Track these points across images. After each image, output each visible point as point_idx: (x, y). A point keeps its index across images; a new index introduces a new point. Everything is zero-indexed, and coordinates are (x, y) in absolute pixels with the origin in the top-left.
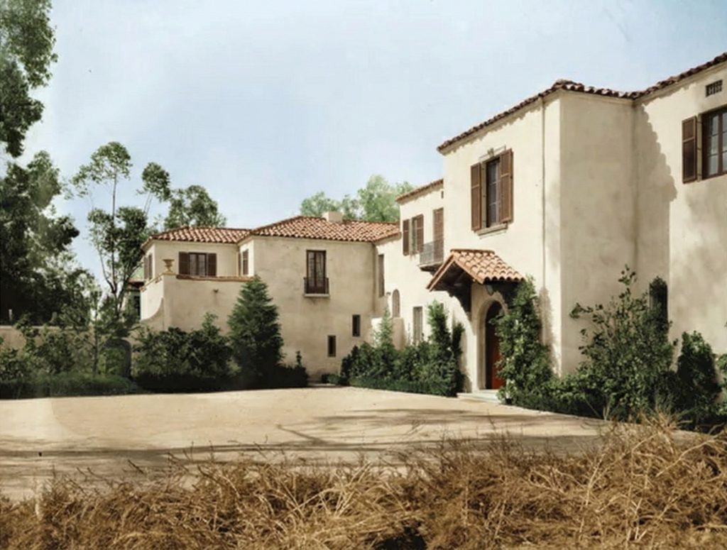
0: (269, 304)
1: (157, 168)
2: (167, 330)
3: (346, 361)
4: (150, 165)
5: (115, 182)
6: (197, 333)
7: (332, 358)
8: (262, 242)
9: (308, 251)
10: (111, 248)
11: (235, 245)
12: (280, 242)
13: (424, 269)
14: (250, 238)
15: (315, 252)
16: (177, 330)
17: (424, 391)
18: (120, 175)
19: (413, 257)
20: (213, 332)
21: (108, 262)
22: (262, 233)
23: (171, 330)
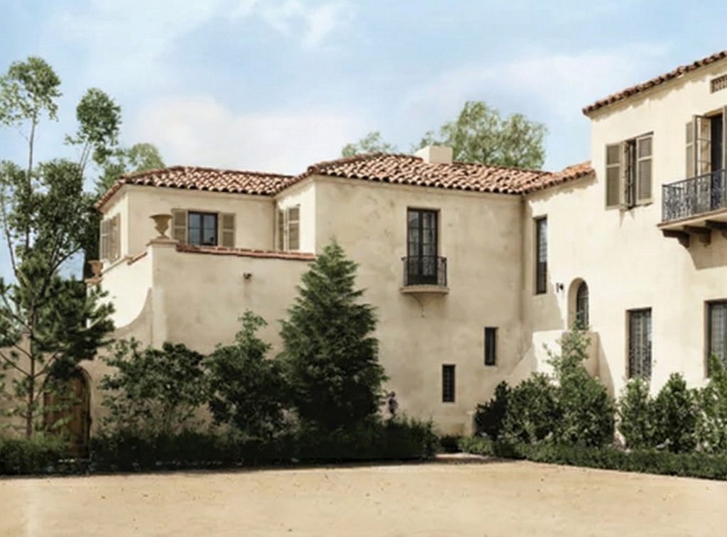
0: (359, 301)
1: (103, 98)
2: (159, 347)
3: (481, 411)
4: (91, 92)
5: (35, 123)
6: (227, 352)
7: (449, 405)
8: (330, 187)
9: (410, 210)
10: (23, 226)
11: (269, 198)
12: (362, 191)
13: (668, 233)
14: (311, 179)
15: (421, 211)
16: (181, 349)
17: (632, 466)
18: (43, 112)
19: (627, 213)
20: (255, 351)
21: (18, 248)
22: (330, 172)
23: (168, 347)
